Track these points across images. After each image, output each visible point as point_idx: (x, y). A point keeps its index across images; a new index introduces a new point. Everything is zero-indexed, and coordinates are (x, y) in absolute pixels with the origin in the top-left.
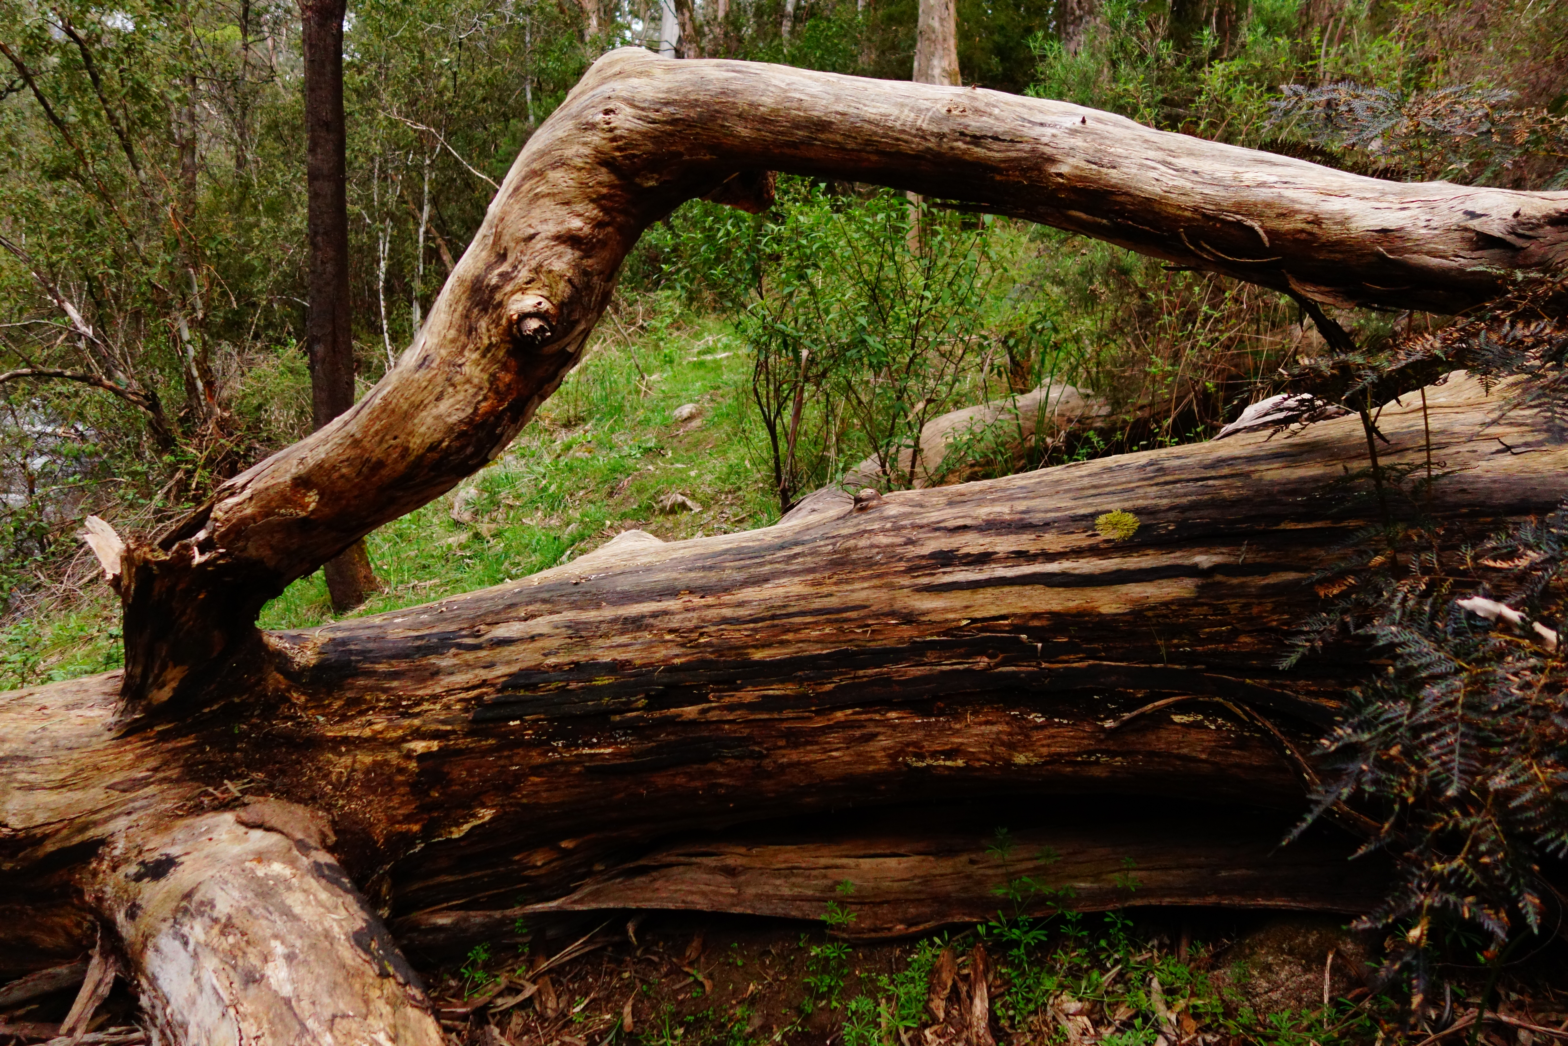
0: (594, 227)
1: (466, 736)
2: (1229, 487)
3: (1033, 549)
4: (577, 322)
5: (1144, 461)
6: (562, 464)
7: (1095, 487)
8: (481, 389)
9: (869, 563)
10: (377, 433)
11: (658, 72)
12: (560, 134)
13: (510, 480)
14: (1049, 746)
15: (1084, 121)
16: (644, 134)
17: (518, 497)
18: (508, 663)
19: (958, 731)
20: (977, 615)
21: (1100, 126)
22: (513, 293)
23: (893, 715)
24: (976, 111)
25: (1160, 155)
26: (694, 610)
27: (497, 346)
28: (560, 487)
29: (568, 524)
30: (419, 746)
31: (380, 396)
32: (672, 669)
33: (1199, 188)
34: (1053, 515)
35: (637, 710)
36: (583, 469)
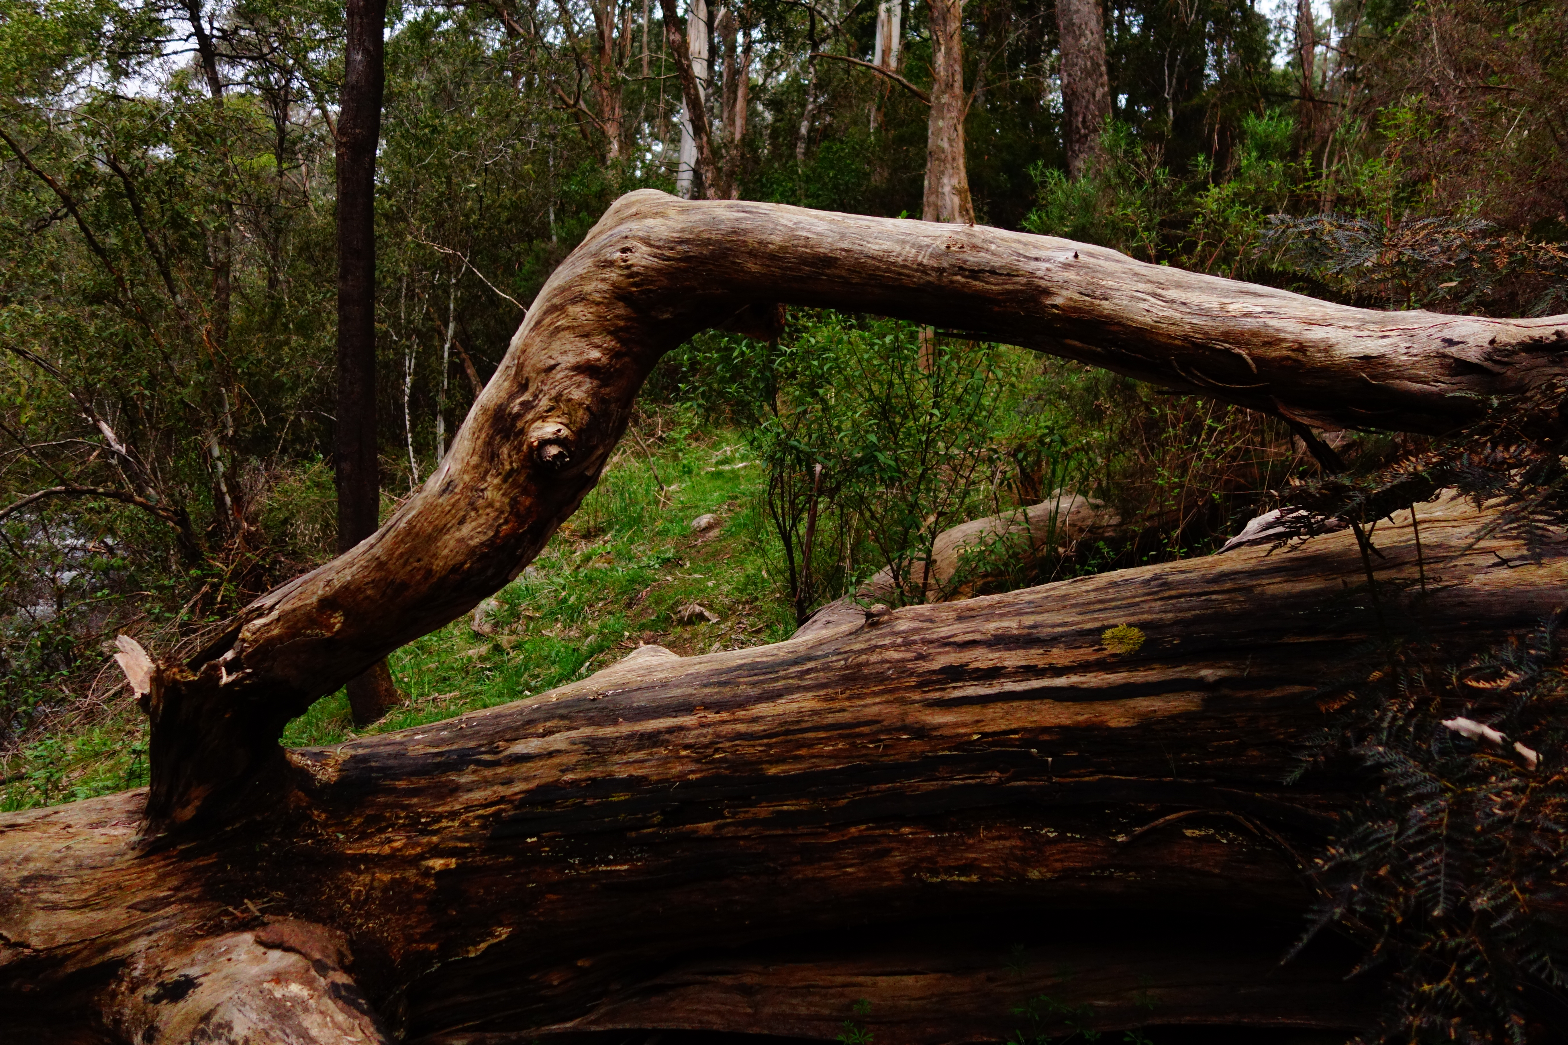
0: (611, 358)
1: (483, 853)
2: (1232, 601)
3: (1041, 663)
4: (596, 447)
5: (1148, 576)
6: (581, 576)
7: (1101, 602)
8: (502, 512)
9: (880, 678)
10: (401, 555)
11: (672, 213)
12: (580, 271)
13: (530, 592)
14: (1061, 860)
15: (1076, 256)
16: (659, 271)
17: (538, 608)
18: (526, 779)
19: (972, 846)
20: (988, 729)
21: (1092, 260)
22: (534, 421)
23: (907, 830)
24: (974, 247)
25: (1149, 287)
26: (709, 725)
27: (518, 471)
28: (579, 598)
29: (587, 636)
30: (437, 863)
31: (405, 520)
32: (687, 785)
33: (1187, 318)
34: (1060, 629)
35: (653, 826)
36: (602, 579)
